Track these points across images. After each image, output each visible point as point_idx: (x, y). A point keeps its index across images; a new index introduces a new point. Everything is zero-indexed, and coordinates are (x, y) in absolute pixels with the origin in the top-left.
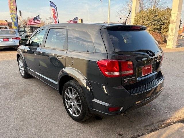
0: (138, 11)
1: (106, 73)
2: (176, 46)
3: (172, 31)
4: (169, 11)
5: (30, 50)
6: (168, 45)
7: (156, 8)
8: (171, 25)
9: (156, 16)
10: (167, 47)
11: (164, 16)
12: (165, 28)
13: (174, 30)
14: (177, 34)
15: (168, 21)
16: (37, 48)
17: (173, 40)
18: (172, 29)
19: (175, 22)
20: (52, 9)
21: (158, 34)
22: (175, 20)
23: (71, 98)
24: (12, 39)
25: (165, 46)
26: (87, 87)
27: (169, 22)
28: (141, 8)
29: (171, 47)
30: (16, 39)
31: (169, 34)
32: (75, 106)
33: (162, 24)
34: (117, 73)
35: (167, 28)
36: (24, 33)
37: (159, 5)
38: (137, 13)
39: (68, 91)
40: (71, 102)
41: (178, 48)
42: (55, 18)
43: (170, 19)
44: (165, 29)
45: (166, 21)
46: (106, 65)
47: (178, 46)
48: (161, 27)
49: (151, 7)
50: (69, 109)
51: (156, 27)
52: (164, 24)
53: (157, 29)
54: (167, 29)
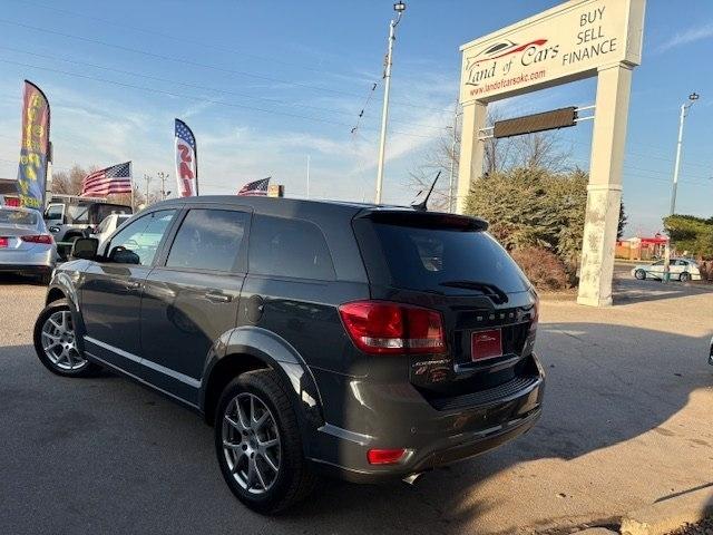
0: (479, 174)
1: (365, 340)
2: (610, 300)
3: (594, 248)
4: (582, 180)
5: (103, 273)
6: (585, 296)
7: (539, 168)
8: (589, 228)
9: (541, 193)
10: (580, 300)
11: (566, 197)
12: (573, 236)
13: (600, 246)
14: (611, 260)
15: (580, 212)
16: (131, 269)
17: (598, 279)
18: (593, 240)
19: (603, 219)
20: (180, 147)
21: (550, 256)
22: (602, 212)
23: (245, 432)
24: (20, 241)
25: (575, 298)
26: (304, 393)
27: (582, 217)
28: (492, 164)
29: (594, 302)
30: (36, 240)
31: (584, 256)
32: (259, 455)
33: (560, 223)
34: (395, 344)
35: (577, 237)
36: (61, 221)
37: (550, 157)
38: (476, 179)
39: (235, 408)
40: (245, 447)
41: (618, 307)
42: (187, 177)
43: (585, 206)
44: (572, 241)
45: (573, 214)
46: (366, 316)
47: (617, 300)
48: (558, 231)
49: (523, 164)
50: (236, 476)
51: (539, 229)
52: (566, 222)
53: (546, 238)
54: (578, 240)
